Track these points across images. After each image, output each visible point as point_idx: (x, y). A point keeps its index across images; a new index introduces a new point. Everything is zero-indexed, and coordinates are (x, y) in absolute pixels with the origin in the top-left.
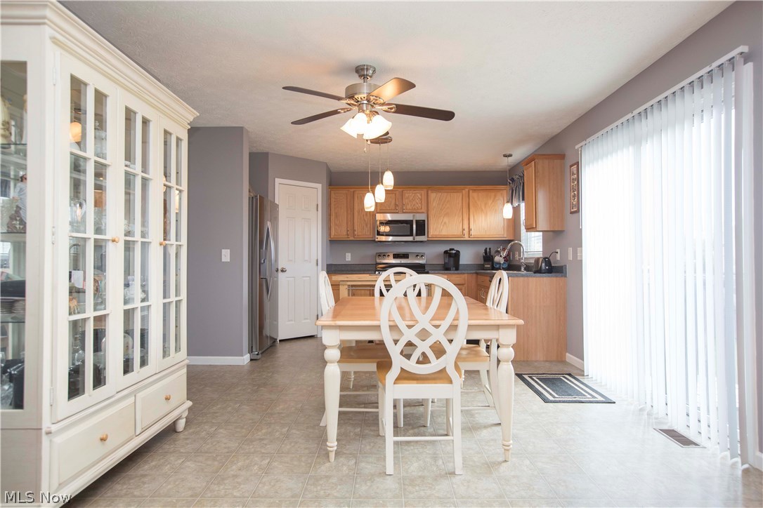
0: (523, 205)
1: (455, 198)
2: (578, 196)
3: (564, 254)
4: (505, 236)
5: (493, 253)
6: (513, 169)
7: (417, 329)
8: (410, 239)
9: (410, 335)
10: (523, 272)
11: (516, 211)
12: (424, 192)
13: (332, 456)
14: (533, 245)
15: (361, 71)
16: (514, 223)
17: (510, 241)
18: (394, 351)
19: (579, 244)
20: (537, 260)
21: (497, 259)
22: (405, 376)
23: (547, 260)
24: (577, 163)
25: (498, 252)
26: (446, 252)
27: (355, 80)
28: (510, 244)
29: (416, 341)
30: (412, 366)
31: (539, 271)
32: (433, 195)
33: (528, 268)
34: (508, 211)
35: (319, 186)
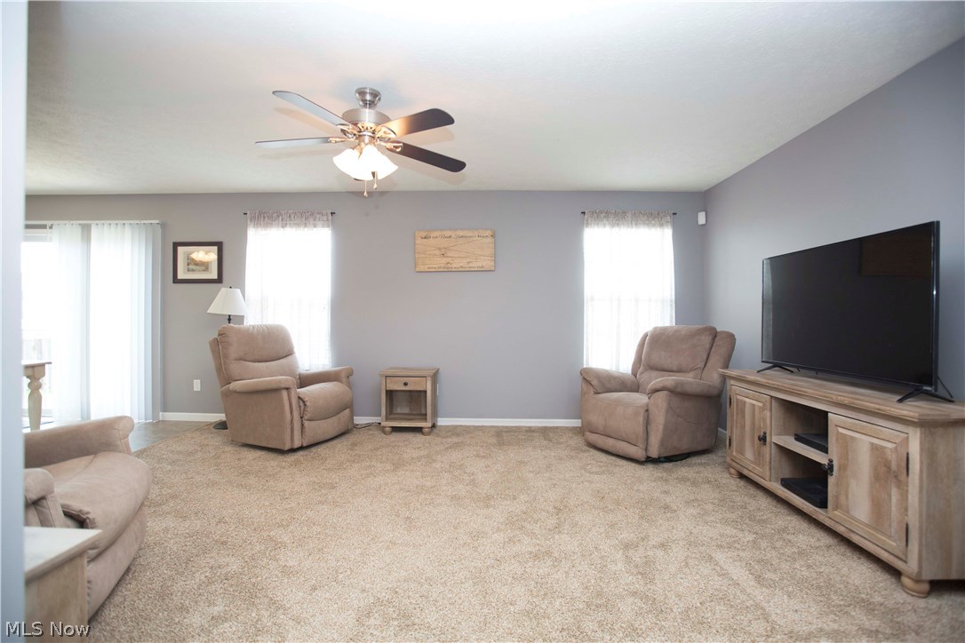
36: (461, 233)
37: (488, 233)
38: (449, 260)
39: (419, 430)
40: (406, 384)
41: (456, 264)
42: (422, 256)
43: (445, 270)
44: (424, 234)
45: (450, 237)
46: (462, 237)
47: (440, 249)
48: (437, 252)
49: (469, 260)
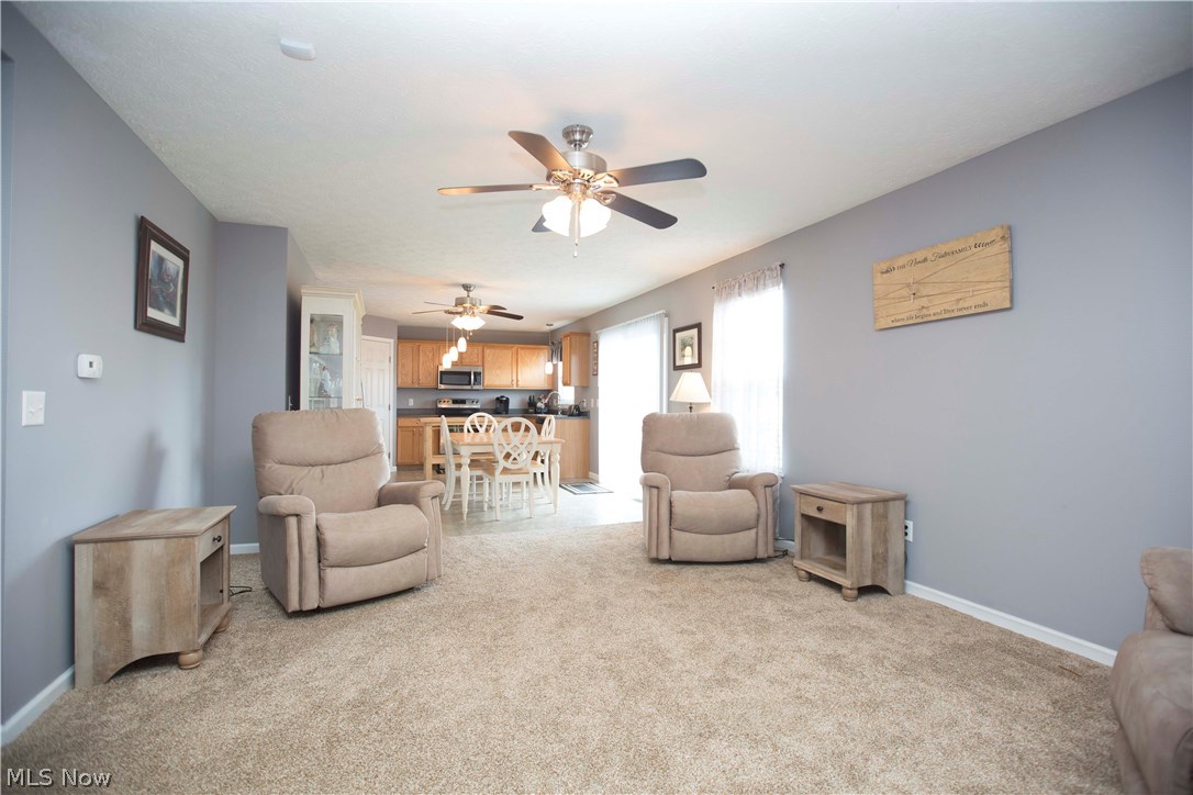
0: (560, 364)
1: (506, 354)
2: (596, 359)
3: (588, 404)
4: (546, 387)
5: (536, 399)
6: (553, 332)
7: (512, 445)
8: (469, 387)
9: (508, 449)
10: (560, 415)
11: (555, 367)
12: (480, 349)
13: (465, 516)
14: (566, 396)
15: (467, 287)
16: (553, 377)
17: (549, 391)
18: (500, 457)
19: (596, 397)
20: (570, 407)
21: (539, 405)
22: (505, 471)
23: (577, 408)
24: (597, 342)
25: (540, 400)
26: (497, 399)
27: (464, 293)
28: (549, 392)
29: (511, 452)
30: (509, 464)
31: (572, 415)
32: (487, 351)
33: (563, 413)
34: (549, 368)
35: (392, 341)
36: (943, 249)
37: (996, 233)
38: (924, 302)
39: (837, 587)
40: (820, 509)
41: (937, 307)
42: (885, 302)
43: (919, 320)
44: (884, 267)
45: (925, 260)
46: (946, 254)
47: (908, 285)
48: (905, 292)
49: (959, 296)
